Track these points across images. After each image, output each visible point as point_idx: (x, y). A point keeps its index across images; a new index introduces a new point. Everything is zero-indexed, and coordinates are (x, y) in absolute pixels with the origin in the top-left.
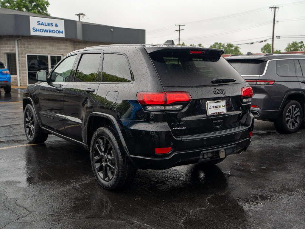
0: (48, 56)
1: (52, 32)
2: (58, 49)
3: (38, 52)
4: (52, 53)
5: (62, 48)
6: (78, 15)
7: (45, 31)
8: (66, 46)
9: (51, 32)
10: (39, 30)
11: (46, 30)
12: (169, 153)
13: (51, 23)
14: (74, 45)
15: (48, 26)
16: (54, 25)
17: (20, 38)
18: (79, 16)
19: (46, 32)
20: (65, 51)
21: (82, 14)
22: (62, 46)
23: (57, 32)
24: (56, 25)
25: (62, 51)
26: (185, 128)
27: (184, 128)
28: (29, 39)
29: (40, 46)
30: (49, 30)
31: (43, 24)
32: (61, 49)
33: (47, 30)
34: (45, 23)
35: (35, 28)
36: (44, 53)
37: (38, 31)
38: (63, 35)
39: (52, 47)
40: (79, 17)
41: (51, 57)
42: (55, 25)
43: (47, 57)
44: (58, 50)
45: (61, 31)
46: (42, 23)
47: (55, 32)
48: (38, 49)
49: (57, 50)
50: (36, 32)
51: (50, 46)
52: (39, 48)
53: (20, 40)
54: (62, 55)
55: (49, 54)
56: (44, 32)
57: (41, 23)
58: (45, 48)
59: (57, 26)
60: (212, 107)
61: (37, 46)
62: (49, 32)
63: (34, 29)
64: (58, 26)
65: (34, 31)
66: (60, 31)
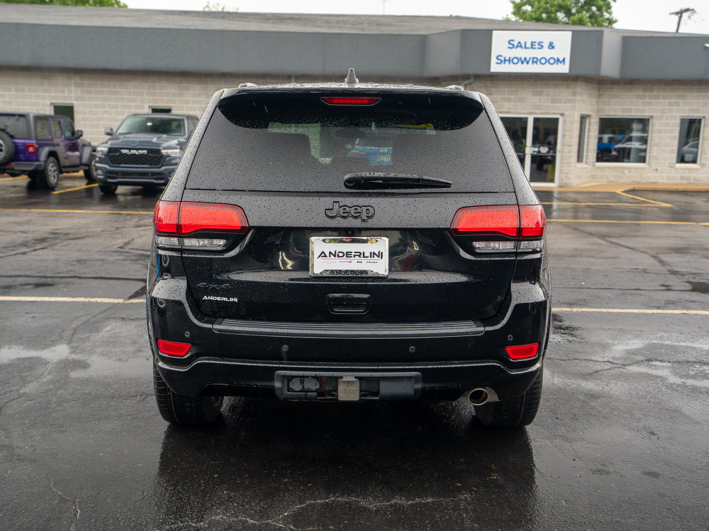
0: (527, 119)
1: (538, 62)
2: (553, 101)
3: (505, 110)
4: (537, 111)
5: (564, 98)
6: (677, 13)
7: (524, 61)
8: (574, 94)
9: (536, 62)
10: (509, 61)
11: (525, 59)
12: (186, 357)
13: (538, 41)
14: (599, 91)
15: (532, 48)
16: (546, 45)
17: (471, 81)
18: (679, 15)
19: (525, 63)
20: (569, 105)
21: (687, 10)
22: (564, 93)
23: (552, 61)
24: (551, 46)
25: (563, 105)
26: (236, 300)
27: (231, 300)
28: (489, 82)
29: (512, 97)
30: (533, 58)
31: (521, 46)
32: (559, 101)
33: (528, 59)
34: (525, 43)
35: (501, 56)
36: (519, 111)
37: (507, 62)
38: (564, 69)
39: (538, 97)
40: (680, 18)
41: (536, 120)
42: (548, 45)
43: (524, 121)
44: (553, 105)
45: (561, 59)
46: (519, 43)
47: (547, 61)
48: (506, 104)
49: (550, 104)
50: (502, 64)
51: (534, 95)
52: (509, 100)
53: (470, 84)
54: (562, 115)
55: (530, 113)
56: (520, 62)
57: (515, 43)
58: (522, 100)
59: (553, 47)
60: (330, 253)
61: (506, 96)
62: (533, 62)
63: (499, 58)
64: (556, 47)
65: (499, 62)
66: (558, 59)
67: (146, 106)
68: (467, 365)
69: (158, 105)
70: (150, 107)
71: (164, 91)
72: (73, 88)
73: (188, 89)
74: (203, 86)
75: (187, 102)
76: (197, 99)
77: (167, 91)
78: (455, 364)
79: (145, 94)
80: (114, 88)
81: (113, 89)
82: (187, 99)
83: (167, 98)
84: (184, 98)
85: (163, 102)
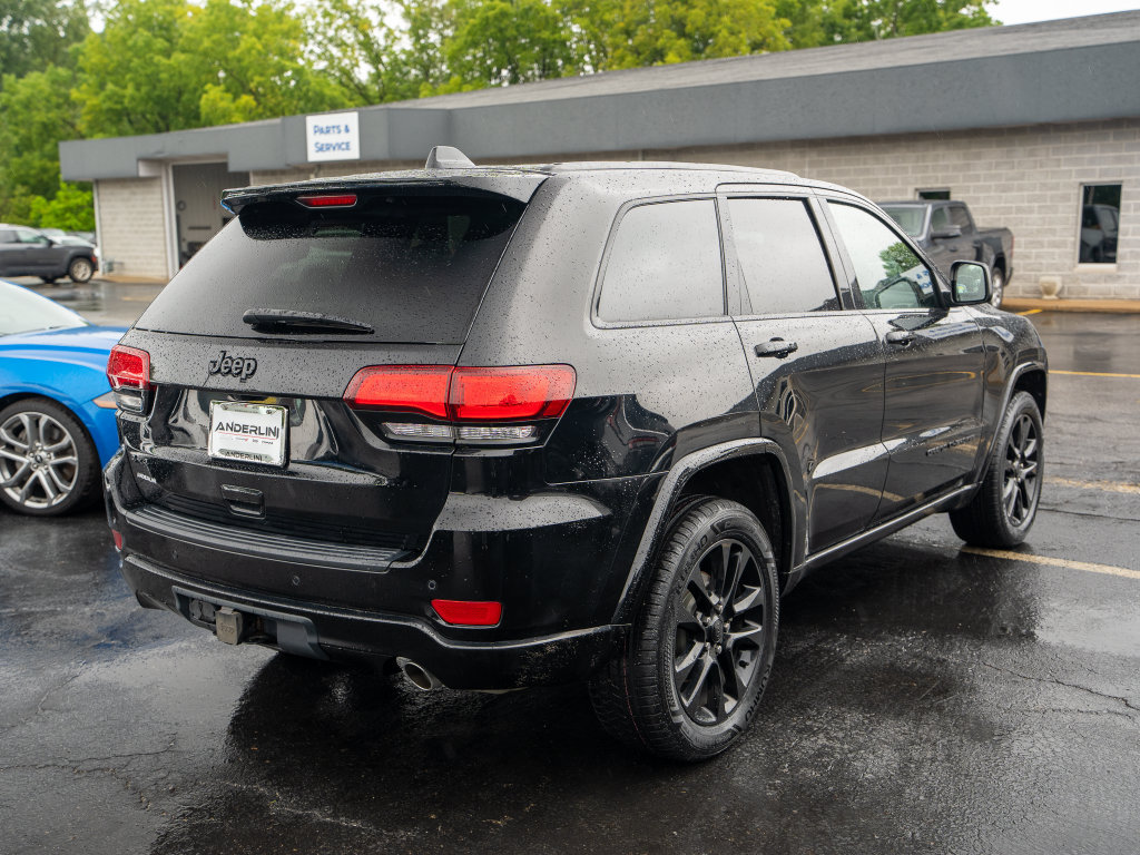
26: (155, 481)
67: (911, 189)
68: (370, 619)
69: (929, 186)
70: (917, 190)
71: (941, 163)
72: (807, 169)
73: (978, 156)
74: (1005, 149)
75: (977, 178)
76: (993, 172)
77: (945, 163)
78: (356, 614)
79: (910, 170)
80: (865, 163)
81: (862, 167)
82: (977, 172)
83: (944, 174)
84: (971, 173)
85: (937, 180)
